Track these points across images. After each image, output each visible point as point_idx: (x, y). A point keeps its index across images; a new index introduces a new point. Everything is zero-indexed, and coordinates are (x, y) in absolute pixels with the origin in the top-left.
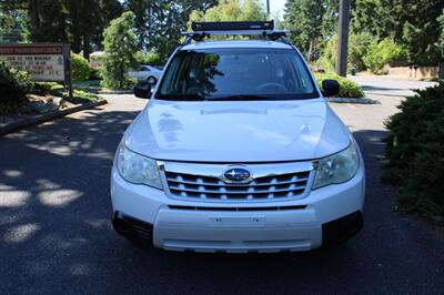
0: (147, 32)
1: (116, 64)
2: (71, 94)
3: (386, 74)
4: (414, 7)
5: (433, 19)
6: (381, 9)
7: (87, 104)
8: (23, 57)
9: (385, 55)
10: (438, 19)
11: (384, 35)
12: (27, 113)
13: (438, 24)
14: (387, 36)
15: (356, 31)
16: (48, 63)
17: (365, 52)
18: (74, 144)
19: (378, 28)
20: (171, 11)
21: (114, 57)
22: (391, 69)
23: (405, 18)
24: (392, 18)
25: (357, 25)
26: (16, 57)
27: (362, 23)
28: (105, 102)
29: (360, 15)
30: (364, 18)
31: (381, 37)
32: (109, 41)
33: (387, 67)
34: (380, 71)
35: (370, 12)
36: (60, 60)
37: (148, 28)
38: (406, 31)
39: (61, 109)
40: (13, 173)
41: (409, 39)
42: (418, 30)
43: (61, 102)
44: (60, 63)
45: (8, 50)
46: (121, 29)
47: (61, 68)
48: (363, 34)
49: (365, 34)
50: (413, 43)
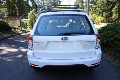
0: (37, 14)
1: (31, 22)
2: (21, 29)
3: (100, 25)
4: (106, 8)
5: (111, 11)
6: (98, 8)
7: (25, 32)
8: (10, 20)
9: (100, 20)
10: (112, 11)
11: (99, 15)
12: (13, 33)
13: (112, 12)
14: (100, 15)
15: (92, 14)
16: (16, 22)
17: (94, 19)
18: (25, 40)
19: (97, 13)
20: (44, 8)
21: (31, 20)
22: (101, 24)
23: (104, 11)
24: (101, 11)
25: (92, 12)
26: (8, 20)
27: (93, 12)
28: (29, 31)
29: (93, 10)
30: (94, 11)
31: (98, 15)
32: (30, 16)
33: (100, 23)
34: (98, 24)
35: (95, 9)
36: (19, 21)
37: (38, 13)
38: (104, 14)
39: (20, 33)
40: (13, 46)
41: (105, 16)
42: (107, 14)
43: (20, 31)
44: (19, 22)
45: (6, 18)
46: (33, 13)
47: (19, 23)
48: (94, 14)
49: (94, 15)
50: (106, 17)
